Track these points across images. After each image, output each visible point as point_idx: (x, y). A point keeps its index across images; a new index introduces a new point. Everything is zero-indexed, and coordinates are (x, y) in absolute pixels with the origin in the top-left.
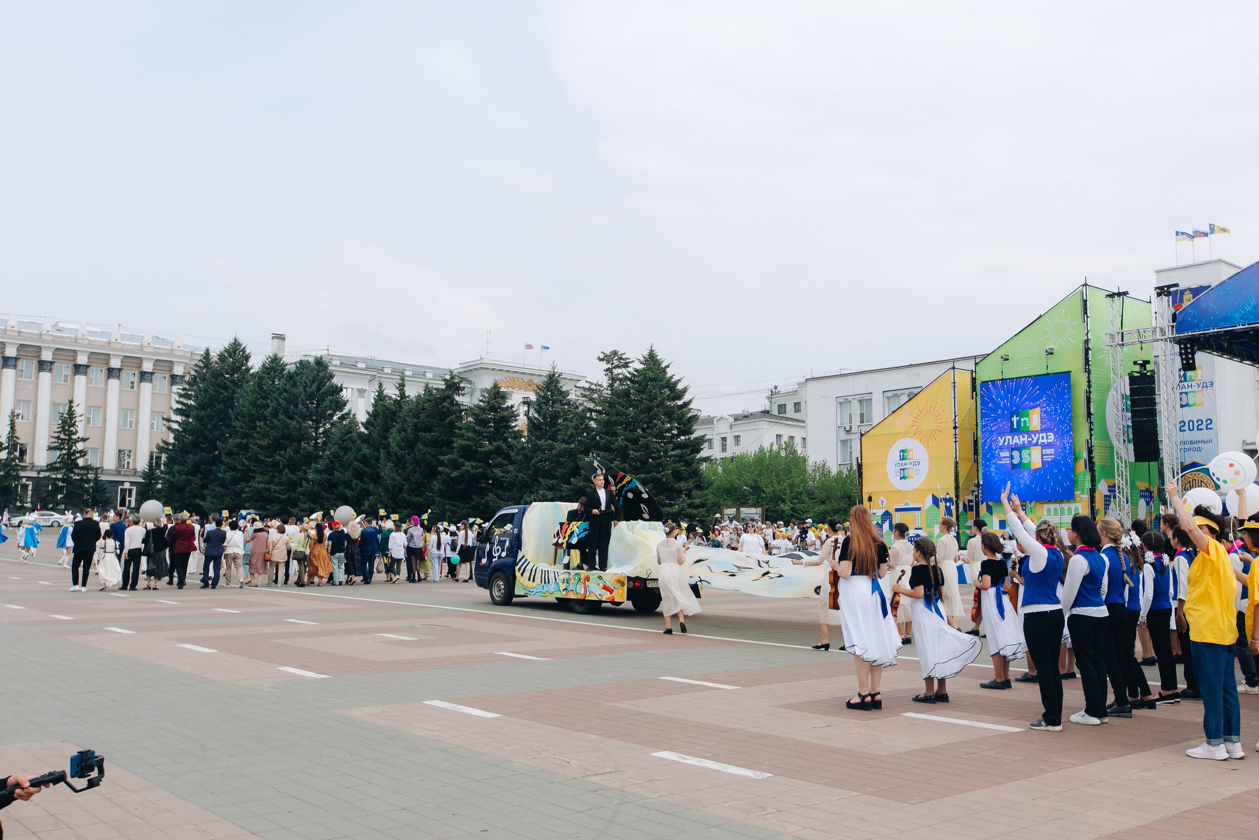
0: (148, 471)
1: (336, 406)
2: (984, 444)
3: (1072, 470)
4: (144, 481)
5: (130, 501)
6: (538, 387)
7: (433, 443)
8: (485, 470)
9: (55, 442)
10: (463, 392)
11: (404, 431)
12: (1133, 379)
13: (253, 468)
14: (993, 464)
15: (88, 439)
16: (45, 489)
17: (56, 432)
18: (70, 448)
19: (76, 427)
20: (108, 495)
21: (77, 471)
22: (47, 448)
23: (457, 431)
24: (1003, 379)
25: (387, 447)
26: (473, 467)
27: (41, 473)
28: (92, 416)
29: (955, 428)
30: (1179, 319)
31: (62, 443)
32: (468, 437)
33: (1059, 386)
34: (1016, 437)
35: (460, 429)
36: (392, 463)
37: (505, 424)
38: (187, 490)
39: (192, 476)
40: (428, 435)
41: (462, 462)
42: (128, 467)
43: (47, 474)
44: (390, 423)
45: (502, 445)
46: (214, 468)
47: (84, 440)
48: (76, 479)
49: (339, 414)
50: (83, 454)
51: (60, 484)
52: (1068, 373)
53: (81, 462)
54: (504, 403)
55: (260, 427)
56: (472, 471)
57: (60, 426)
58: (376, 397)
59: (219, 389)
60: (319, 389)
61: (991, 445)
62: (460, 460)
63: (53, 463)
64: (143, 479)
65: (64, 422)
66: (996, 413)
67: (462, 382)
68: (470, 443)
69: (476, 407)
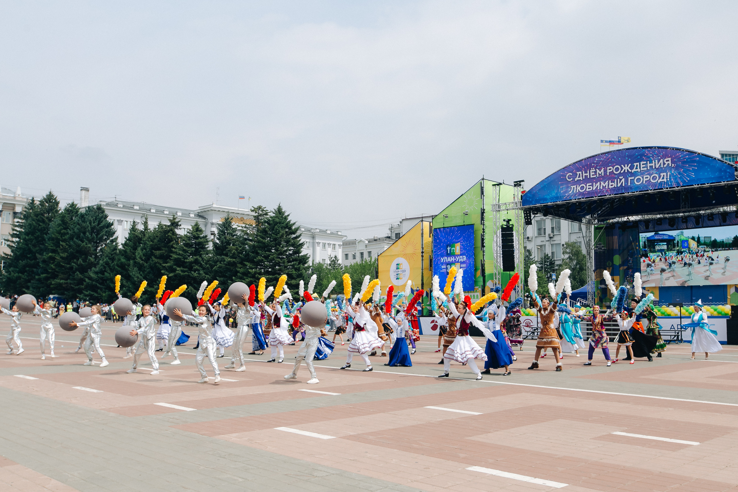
1: (109, 234)
2: (434, 261)
3: (475, 276)
6: (219, 225)
7: (161, 257)
8: (188, 272)
10: (180, 227)
11: (145, 249)
12: (503, 229)
14: (439, 272)
23: (173, 249)
24: (444, 227)
25: (134, 258)
29: (422, 252)
30: (523, 198)
32: (180, 253)
33: (469, 231)
34: (449, 258)
35: (175, 248)
36: (137, 268)
37: (201, 246)
38: (17, 282)
39: (21, 273)
40: (158, 252)
44: (137, 244)
45: (199, 258)
46: (35, 270)
49: (110, 239)
52: (473, 225)
54: (201, 234)
55: (62, 246)
56: (181, 273)
58: (131, 229)
60: (99, 224)
61: (437, 263)
62: (174, 267)
66: (440, 245)
67: (179, 221)
68: (180, 257)
69: (186, 236)
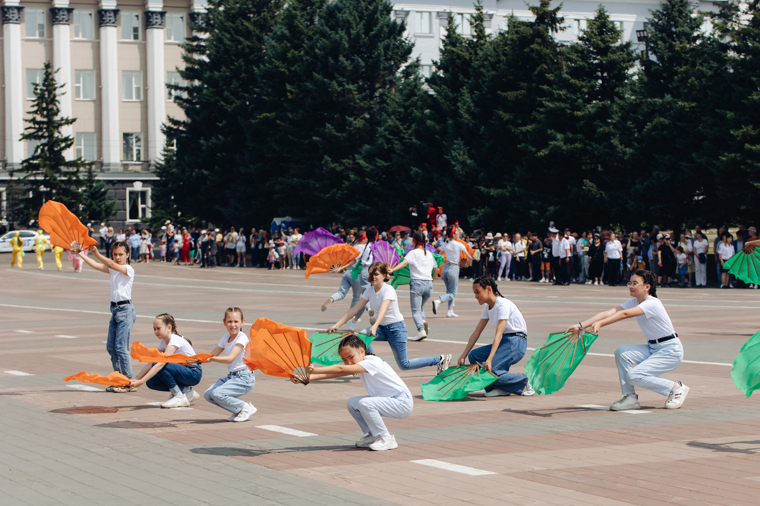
0: (163, 163)
4: (158, 178)
5: (144, 210)
7: (517, 107)
8: (586, 144)
9: (30, 128)
10: (562, 25)
11: (479, 89)
13: (285, 155)
15: (74, 120)
16: (21, 197)
17: (29, 113)
18: (51, 136)
19: (57, 104)
20: (109, 202)
21: (63, 169)
22: (21, 137)
23: (545, 87)
25: (456, 115)
26: (566, 141)
27: (15, 174)
28: (81, 85)
31: (40, 129)
32: (560, 95)
35: (549, 83)
36: (462, 140)
40: (511, 95)
41: (551, 134)
42: (138, 159)
43: (21, 176)
44: (461, 77)
47: (69, 122)
48: (62, 181)
49: (403, 66)
50: (69, 142)
51: (42, 189)
53: (69, 155)
54: (615, 40)
56: (564, 147)
57: (36, 103)
58: (444, 38)
59: (238, 37)
62: (549, 131)
63: (30, 159)
64: (158, 176)
65: (41, 98)
67: (558, 9)
68: (563, 105)
69: (574, 48)
